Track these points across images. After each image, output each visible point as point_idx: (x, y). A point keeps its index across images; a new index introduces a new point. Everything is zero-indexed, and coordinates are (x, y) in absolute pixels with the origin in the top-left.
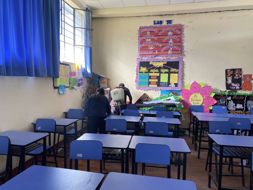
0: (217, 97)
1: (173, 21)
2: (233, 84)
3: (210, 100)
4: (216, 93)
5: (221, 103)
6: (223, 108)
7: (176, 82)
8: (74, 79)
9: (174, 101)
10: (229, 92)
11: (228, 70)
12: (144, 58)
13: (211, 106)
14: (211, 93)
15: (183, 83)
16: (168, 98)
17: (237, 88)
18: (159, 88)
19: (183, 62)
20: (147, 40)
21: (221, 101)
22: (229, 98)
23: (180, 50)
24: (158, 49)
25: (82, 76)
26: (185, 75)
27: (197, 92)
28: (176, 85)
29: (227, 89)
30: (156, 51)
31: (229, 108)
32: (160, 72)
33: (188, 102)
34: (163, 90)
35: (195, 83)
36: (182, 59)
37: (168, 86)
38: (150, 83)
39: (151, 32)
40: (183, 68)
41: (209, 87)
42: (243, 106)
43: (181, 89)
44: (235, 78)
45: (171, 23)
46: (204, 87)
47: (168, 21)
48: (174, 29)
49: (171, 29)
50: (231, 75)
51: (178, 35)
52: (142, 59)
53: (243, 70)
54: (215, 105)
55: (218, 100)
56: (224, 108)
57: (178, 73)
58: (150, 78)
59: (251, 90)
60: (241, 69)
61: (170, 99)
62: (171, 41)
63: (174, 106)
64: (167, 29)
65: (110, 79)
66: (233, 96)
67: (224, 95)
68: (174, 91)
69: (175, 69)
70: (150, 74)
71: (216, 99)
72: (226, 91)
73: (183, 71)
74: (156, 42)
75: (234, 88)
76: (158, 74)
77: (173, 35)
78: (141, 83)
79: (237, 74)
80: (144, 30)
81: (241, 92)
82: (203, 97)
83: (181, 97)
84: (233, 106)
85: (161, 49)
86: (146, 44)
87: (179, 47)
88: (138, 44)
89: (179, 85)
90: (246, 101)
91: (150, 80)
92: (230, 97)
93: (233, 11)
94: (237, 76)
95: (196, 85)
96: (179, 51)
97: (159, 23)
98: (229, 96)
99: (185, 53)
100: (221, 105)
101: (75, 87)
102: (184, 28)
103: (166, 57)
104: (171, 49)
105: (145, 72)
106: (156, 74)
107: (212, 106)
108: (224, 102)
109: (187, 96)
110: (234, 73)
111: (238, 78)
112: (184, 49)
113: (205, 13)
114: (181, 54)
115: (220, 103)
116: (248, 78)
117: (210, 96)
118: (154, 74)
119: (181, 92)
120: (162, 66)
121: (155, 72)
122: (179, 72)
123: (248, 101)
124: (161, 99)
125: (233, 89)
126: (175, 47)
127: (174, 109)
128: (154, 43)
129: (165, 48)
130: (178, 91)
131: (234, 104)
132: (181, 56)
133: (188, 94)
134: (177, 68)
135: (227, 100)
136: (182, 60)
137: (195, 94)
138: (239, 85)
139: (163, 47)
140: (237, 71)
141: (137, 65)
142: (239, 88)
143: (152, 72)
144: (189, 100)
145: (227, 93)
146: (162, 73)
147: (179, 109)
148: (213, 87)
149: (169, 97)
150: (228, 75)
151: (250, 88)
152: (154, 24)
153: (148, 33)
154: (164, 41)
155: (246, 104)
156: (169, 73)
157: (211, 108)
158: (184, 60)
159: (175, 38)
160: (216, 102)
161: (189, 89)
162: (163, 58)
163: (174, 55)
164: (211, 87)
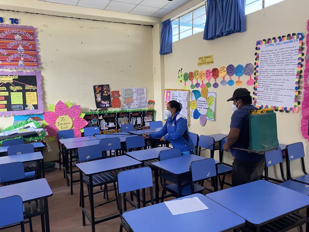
1: (20, 20)
2: (103, 102)
3: (81, 122)
4: (87, 113)
5: (93, 123)
6: (95, 129)
7: (36, 103)
9: (34, 128)
11: (96, 86)
13: (82, 129)
14: (81, 114)
15: (45, 103)
16: (26, 126)
17: (107, 106)
18: (10, 113)
19: (42, 77)
21: (92, 121)
22: (101, 118)
23: (36, 62)
24: (1, 57)
26: (47, 93)
27: (64, 113)
28: (36, 107)
31: (102, 129)
32: (10, 91)
33: (54, 128)
34: (17, 115)
35: (60, 103)
36: (40, 72)
37: (24, 109)
40: (43, 84)
41: (78, 106)
42: (115, 124)
43: (43, 112)
44: (104, 95)
45: (17, 23)
46: (72, 107)
47: (12, 19)
48: (22, 32)
49: (18, 32)
51: (30, 40)
53: (110, 86)
54: (87, 126)
55: (90, 121)
56: (97, 128)
57: (36, 91)
59: (120, 107)
60: (108, 85)
61: (29, 127)
62: (20, 48)
63: (35, 135)
64: (13, 31)
66: (104, 114)
67: (95, 115)
68: (33, 115)
69: (32, 86)
71: (87, 120)
72: (96, 110)
73: (43, 88)
75: (104, 106)
76: (7, 94)
77: (22, 40)
79: (106, 90)
81: (111, 109)
82: (72, 119)
83: (44, 122)
84: (106, 125)
85: (6, 58)
87: (33, 57)
89: (39, 107)
93: (93, 21)
94: (106, 93)
95: (63, 105)
96: (34, 62)
98: (100, 115)
99: (43, 65)
100: (93, 126)
102: (37, 33)
103: (15, 68)
104: (22, 59)
106: (2, 92)
107: (84, 128)
108: (96, 122)
109: (52, 119)
110: (102, 89)
111: (106, 95)
112: (42, 60)
113: (63, 18)
114: (38, 66)
115: (91, 124)
116: (116, 95)
117: (80, 117)
119: (44, 116)
120: (12, 82)
122: (38, 90)
123: (118, 119)
124: (16, 128)
126: (28, 57)
127: (36, 139)
129: (12, 56)
130: (39, 114)
131: (106, 123)
132: (37, 68)
133: (53, 117)
135: (99, 119)
137: (62, 117)
138: (109, 103)
139: (9, 55)
140: (105, 88)
142: (109, 106)
144: (56, 125)
146: (12, 91)
147: (42, 138)
148: (83, 106)
149: (28, 123)
150: (97, 92)
151: (118, 105)
154: (10, 47)
155: (117, 122)
156: (24, 91)
157: (82, 131)
158: (42, 74)
159: (26, 44)
160: (87, 123)
161: (54, 111)
162: (11, 71)
163: (27, 67)
164: (80, 106)
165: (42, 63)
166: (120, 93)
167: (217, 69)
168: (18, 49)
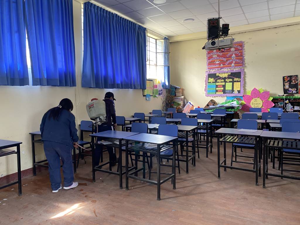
0: (275, 101)
1: (235, 39)
2: (290, 89)
3: (269, 104)
4: (275, 98)
6: (279, 109)
7: (239, 89)
8: (156, 90)
9: (235, 104)
10: (286, 96)
11: (285, 77)
12: (212, 71)
14: (269, 98)
15: (245, 90)
16: (232, 103)
17: (294, 92)
18: (225, 95)
19: (245, 72)
20: (214, 56)
21: (279, 104)
23: (242, 63)
24: (223, 63)
25: (162, 88)
26: (247, 83)
27: (257, 97)
28: (239, 92)
29: (285, 94)
30: (222, 65)
31: (287, 110)
32: (225, 82)
33: (249, 106)
34: (228, 96)
35: (255, 89)
36: (244, 69)
37: (232, 93)
38: (217, 91)
40: (245, 77)
43: (243, 95)
44: (292, 83)
46: (263, 93)
48: (236, 46)
50: (288, 82)
51: (239, 50)
52: (210, 71)
53: (299, 76)
55: (276, 104)
57: (240, 81)
58: (217, 87)
60: (297, 76)
63: (233, 108)
65: (184, 89)
66: (291, 99)
67: (281, 99)
68: (237, 97)
69: (238, 79)
70: (217, 84)
71: (274, 103)
72: (283, 95)
73: (244, 80)
76: (224, 84)
77: (235, 50)
78: (209, 91)
79: (294, 80)
82: (262, 101)
83: (243, 102)
85: (225, 63)
86: (213, 60)
87: (240, 60)
88: (206, 59)
89: (241, 92)
91: (217, 89)
92: (288, 100)
93: (288, 26)
95: (256, 91)
96: (240, 63)
98: (286, 99)
99: (246, 65)
101: (157, 96)
102: (244, 45)
103: (230, 69)
104: (234, 62)
105: (213, 82)
107: (271, 108)
108: (282, 105)
109: (248, 100)
110: (290, 79)
111: (294, 83)
112: (246, 61)
113: (262, 30)
114: (243, 65)
115: (278, 106)
119: (244, 97)
120: (227, 77)
121: (221, 82)
124: (226, 104)
125: (291, 93)
126: (237, 60)
127: (233, 110)
128: (220, 58)
129: (229, 62)
130: (240, 96)
131: (292, 107)
132: (242, 67)
134: (240, 77)
135: (285, 103)
137: (255, 99)
138: (296, 90)
139: (227, 61)
140: (293, 78)
141: (206, 77)
142: (296, 92)
143: (219, 82)
144: (251, 104)
145: (284, 97)
146: (227, 82)
147: (237, 110)
148: (272, 92)
149: (233, 101)
150: (286, 81)
153: (215, 51)
154: (228, 56)
156: (233, 82)
158: (245, 70)
159: (237, 52)
160: (274, 105)
161: (250, 95)
162: (227, 70)
163: (236, 67)
164: (269, 92)
165: (245, 64)
168: (232, 56)
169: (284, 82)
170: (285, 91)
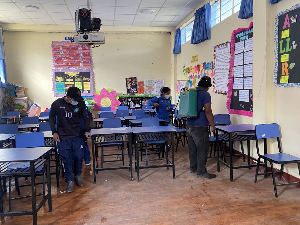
0: (121, 99)
3: (116, 102)
4: (121, 97)
5: (125, 104)
7: (89, 89)
10: (129, 95)
11: (127, 78)
12: (59, 69)
14: (116, 97)
15: (94, 89)
19: (93, 72)
20: (61, 53)
21: (124, 102)
22: (130, 100)
23: (90, 63)
24: (71, 61)
26: (96, 83)
27: (106, 96)
28: (89, 91)
29: (128, 93)
30: (70, 63)
31: (131, 108)
32: (75, 81)
33: (99, 105)
35: (104, 89)
36: (92, 69)
39: (63, 46)
40: (93, 77)
42: (140, 105)
43: (93, 95)
46: (111, 93)
50: (130, 82)
51: (87, 50)
52: (57, 70)
53: (137, 78)
54: (120, 105)
56: (126, 107)
58: (66, 86)
62: (81, 55)
65: (27, 88)
66: (133, 98)
67: (126, 98)
68: (88, 96)
69: (87, 78)
70: (66, 83)
71: (121, 101)
72: (127, 95)
73: (94, 80)
74: (68, 55)
76: (73, 83)
77: (82, 50)
78: (58, 91)
79: (134, 81)
80: (56, 45)
81: (137, 95)
82: (111, 100)
83: (94, 101)
84: (133, 106)
85: (73, 61)
86: (60, 57)
87: (88, 60)
88: (52, 56)
89: (91, 92)
90: (141, 101)
93: (126, 34)
95: (105, 91)
97: (70, 39)
98: (129, 98)
103: (78, 68)
104: (82, 61)
105: (61, 81)
106: (71, 82)
107: (118, 106)
108: (127, 103)
109: (98, 100)
111: (134, 84)
112: (93, 62)
114: (91, 65)
116: (141, 84)
117: (116, 99)
118: (69, 82)
119: (94, 97)
120: (76, 76)
122: (90, 81)
125: (132, 93)
126: (85, 60)
129: (77, 60)
130: (91, 96)
131: (134, 104)
132: (90, 67)
133: (99, 98)
134: (89, 77)
136: (92, 71)
137: (104, 98)
138: (136, 90)
139: (75, 59)
140: (133, 79)
141: (53, 75)
142: (136, 92)
144: (101, 103)
145: (128, 96)
148: (118, 92)
151: (143, 92)
152: (66, 40)
153: (61, 48)
154: (76, 55)
155: (142, 103)
156: (83, 82)
158: (94, 70)
159: (85, 52)
160: (120, 103)
161: (100, 95)
162: (76, 69)
163: (85, 67)
164: (116, 92)
165: (93, 64)
166: (144, 83)
167: (199, 65)
169: (126, 83)
170: (129, 91)
